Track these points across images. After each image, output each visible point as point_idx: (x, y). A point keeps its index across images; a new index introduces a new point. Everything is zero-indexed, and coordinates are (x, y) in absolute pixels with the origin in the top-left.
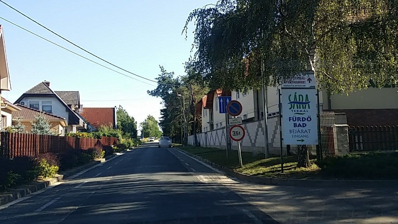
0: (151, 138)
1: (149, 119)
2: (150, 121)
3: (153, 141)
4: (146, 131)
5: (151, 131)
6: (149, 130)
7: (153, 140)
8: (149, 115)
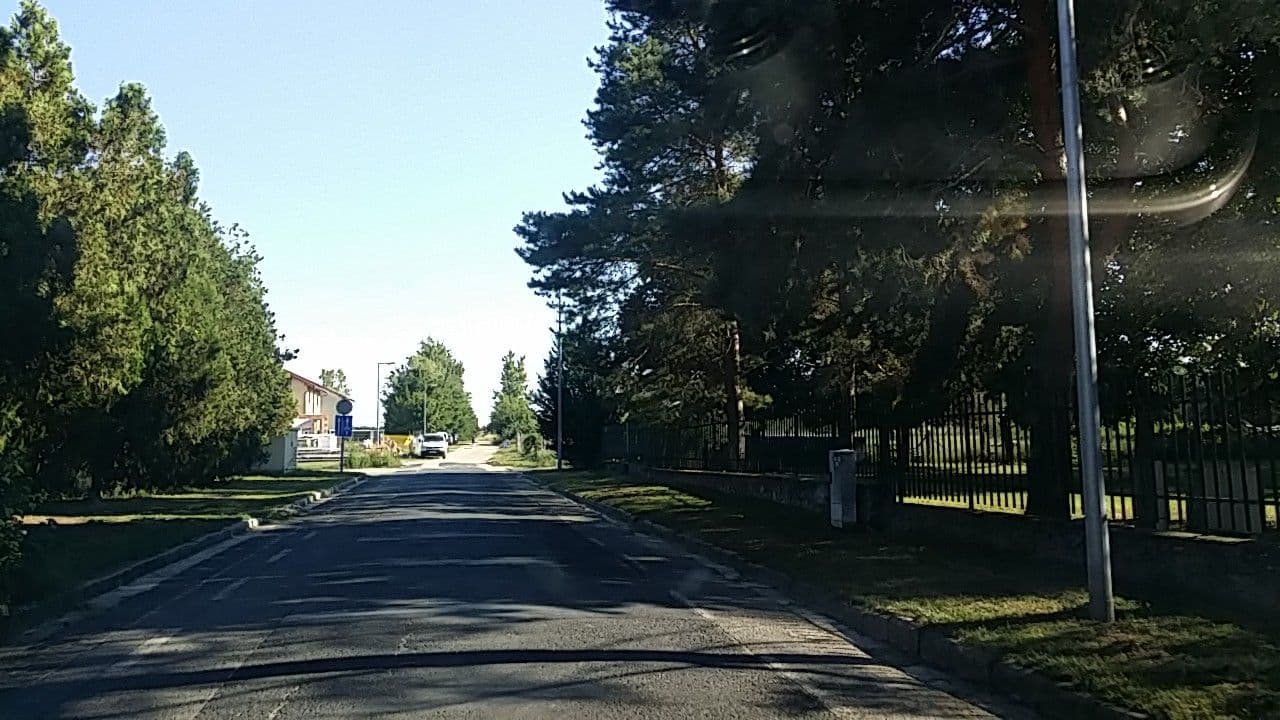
0: (428, 439)
1: (428, 355)
2: (429, 361)
3: (441, 454)
4: (406, 399)
5: (433, 402)
6: (422, 395)
7: (443, 445)
8: (430, 339)
